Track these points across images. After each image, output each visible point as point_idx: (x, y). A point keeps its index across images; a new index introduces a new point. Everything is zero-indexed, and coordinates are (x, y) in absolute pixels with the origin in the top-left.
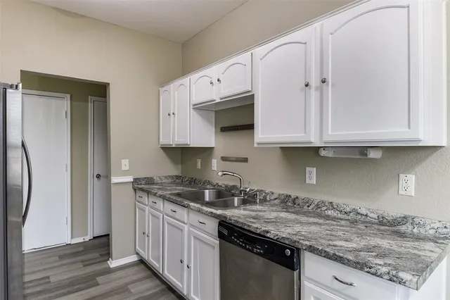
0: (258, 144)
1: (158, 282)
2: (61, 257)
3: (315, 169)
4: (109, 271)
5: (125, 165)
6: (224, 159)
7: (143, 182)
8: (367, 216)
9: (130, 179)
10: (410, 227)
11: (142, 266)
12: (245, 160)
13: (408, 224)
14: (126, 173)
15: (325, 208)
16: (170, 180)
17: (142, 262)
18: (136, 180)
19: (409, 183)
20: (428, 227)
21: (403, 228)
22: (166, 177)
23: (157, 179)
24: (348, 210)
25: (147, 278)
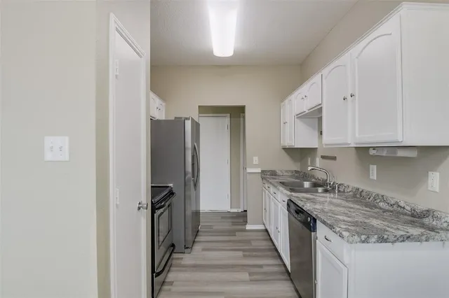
0: (326, 145)
1: (271, 244)
2: (223, 218)
3: (375, 166)
4: (245, 231)
5: (256, 160)
6: (323, 157)
7: (269, 173)
8: (404, 208)
9: (259, 170)
10: (431, 220)
11: (266, 233)
12: (334, 158)
13: (430, 217)
14: (256, 166)
15: (379, 200)
16: (290, 174)
17: (266, 230)
18: (263, 172)
19: (434, 180)
20: (443, 220)
21: (426, 221)
22: (286, 171)
23: (279, 173)
24: (393, 202)
25: (266, 240)
